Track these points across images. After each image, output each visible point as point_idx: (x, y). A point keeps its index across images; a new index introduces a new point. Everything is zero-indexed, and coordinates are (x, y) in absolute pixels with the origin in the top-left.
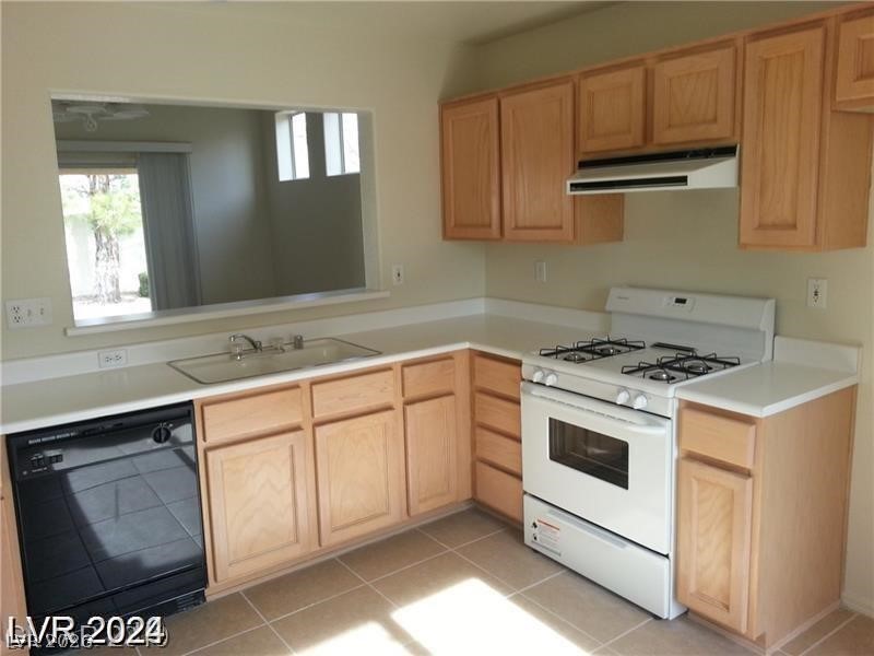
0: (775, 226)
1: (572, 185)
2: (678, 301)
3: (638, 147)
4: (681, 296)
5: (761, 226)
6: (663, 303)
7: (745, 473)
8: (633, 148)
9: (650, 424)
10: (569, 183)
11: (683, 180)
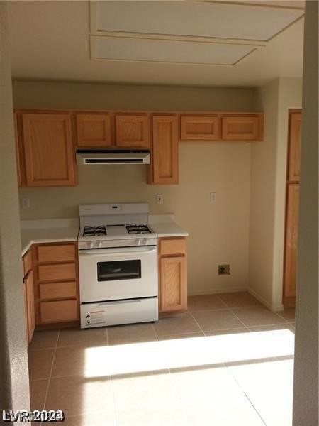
0: (165, 177)
1: (86, 160)
2: (113, 207)
3: (109, 147)
4: (115, 205)
5: (160, 177)
6: (107, 209)
7: (182, 255)
8: (107, 147)
9: (151, 249)
10: (84, 159)
11: (142, 160)
